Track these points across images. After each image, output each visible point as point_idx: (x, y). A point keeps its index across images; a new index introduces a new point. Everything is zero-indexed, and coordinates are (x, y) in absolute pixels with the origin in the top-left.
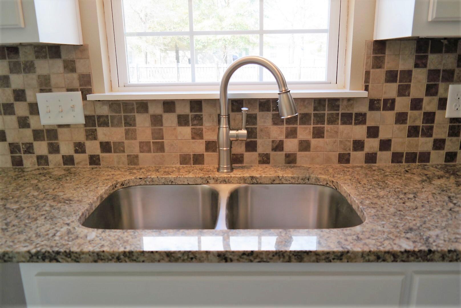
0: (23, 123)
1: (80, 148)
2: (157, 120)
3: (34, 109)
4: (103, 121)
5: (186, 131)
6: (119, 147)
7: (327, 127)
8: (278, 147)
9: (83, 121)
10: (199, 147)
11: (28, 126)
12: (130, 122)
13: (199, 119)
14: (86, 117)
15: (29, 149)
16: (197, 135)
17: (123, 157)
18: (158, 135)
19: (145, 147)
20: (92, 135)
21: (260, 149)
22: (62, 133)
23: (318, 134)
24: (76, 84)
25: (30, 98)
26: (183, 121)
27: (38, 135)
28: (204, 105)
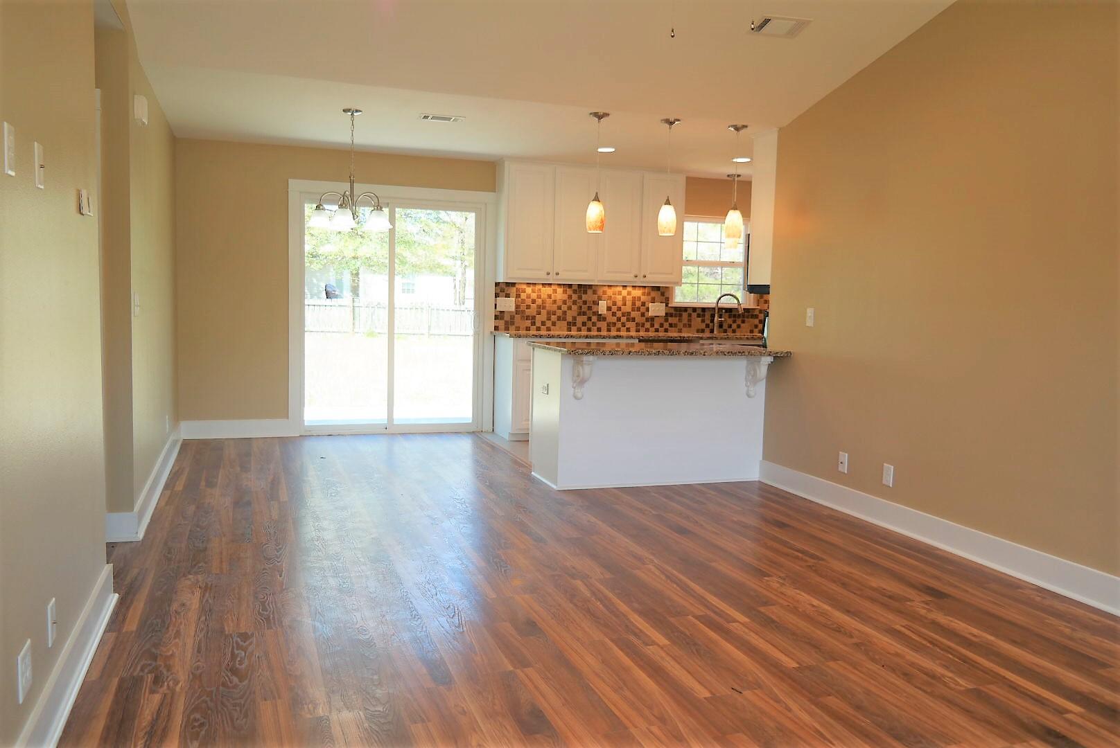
0: (643, 315)
1: (662, 325)
2: (690, 315)
3: (648, 309)
4: (671, 315)
5: (700, 319)
6: (676, 325)
7: (746, 319)
8: (730, 326)
9: (664, 315)
10: (703, 326)
11: (644, 316)
12: (681, 316)
13: (704, 316)
14: (666, 314)
15: (643, 325)
16: (703, 321)
17: (677, 329)
18: (690, 320)
19: (685, 325)
20: (666, 320)
21: (724, 328)
22: (656, 319)
23: (743, 322)
24: (664, 301)
25: (647, 305)
26: (699, 316)
27: (647, 320)
28: (706, 310)
